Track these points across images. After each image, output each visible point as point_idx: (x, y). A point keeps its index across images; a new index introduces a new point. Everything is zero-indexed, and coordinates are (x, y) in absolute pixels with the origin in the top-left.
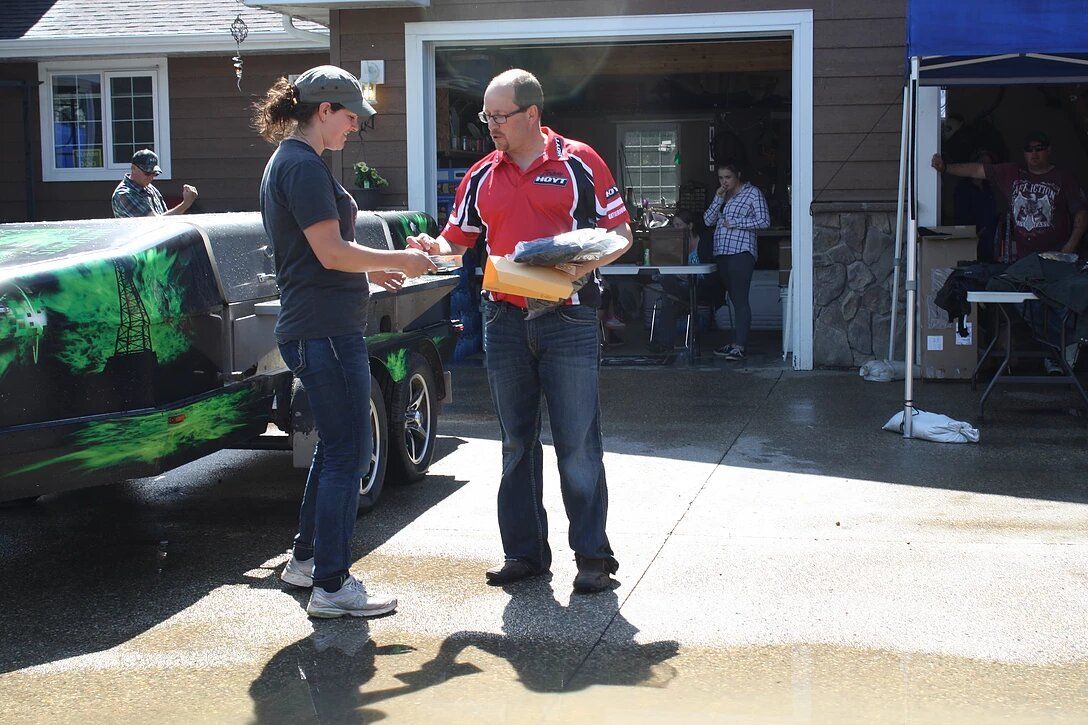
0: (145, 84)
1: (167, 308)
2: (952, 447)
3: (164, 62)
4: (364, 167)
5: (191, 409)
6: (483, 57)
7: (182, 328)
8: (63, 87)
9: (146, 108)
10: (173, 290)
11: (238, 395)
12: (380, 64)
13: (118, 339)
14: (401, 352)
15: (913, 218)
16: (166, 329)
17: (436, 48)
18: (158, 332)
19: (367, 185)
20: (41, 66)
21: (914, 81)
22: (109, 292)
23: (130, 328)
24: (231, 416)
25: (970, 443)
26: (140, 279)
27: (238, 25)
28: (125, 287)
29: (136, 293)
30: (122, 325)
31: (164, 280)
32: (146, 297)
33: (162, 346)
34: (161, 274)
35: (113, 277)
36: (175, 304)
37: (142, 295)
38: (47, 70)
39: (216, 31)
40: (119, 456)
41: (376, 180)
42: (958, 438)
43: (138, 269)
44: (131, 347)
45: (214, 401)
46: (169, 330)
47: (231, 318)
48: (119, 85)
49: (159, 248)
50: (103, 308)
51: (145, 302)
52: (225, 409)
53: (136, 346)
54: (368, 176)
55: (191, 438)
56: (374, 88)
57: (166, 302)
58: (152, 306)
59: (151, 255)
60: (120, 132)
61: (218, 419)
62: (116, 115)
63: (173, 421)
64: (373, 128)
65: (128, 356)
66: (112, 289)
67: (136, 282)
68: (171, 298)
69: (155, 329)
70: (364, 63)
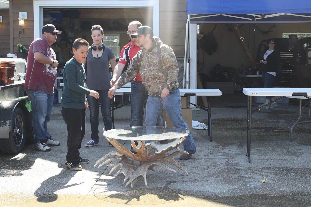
2: (199, 131)
4: (20, 45)
6: (59, 12)
12: (26, 13)
15: (188, 62)
17: (44, 9)
19: (21, 51)
21: (188, 21)
25: (205, 129)
41: (24, 49)
42: (201, 128)
54: (22, 48)
56: (24, 21)
64: (23, 33)
70: (20, 13)
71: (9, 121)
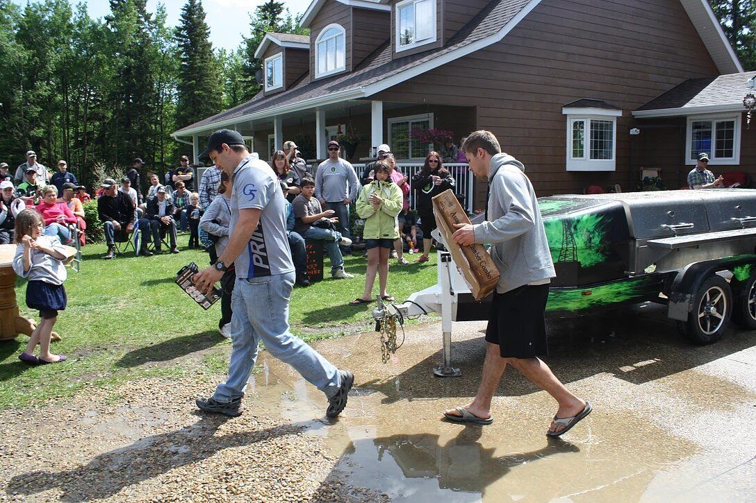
0: (731, 124)
1: (590, 242)
3: (740, 114)
5: (600, 288)
7: (600, 251)
8: (696, 126)
9: (731, 134)
10: (597, 234)
11: (635, 282)
13: (560, 255)
14: (747, 266)
16: (588, 251)
18: (583, 253)
20: (688, 118)
22: (558, 234)
23: (567, 250)
24: (628, 292)
26: (575, 228)
27: (751, 100)
28: (566, 232)
29: (572, 235)
30: (562, 249)
31: (591, 228)
32: (577, 237)
33: (585, 259)
34: (591, 227)
35: (561, 226)
36: (596, 240)
37: (575, 236)
38: (691, 120)
39: (739, 103)
40: (556, 307)
43: (574, 224)
44: (567, 259)
45: (616, 285)
46: (591, 252)
47: (637, 246)
48: (719, 125)
49: (592, 214)
50: (554, 241)
51: (576, 239)
52: (624, 288)
53: (569, 258)
55: (600, 301)
57: (590, 240)
58: (580, 241)
59: (585, 218)
60: (719, 145)
61: (619, 293)
62: (718, 137)
63: (584, 294)
65: (565, 263)
66: (560, 232)
67: (573, 230)
68: (593, 237)
69: (581, 251)
71: (689, 295)
